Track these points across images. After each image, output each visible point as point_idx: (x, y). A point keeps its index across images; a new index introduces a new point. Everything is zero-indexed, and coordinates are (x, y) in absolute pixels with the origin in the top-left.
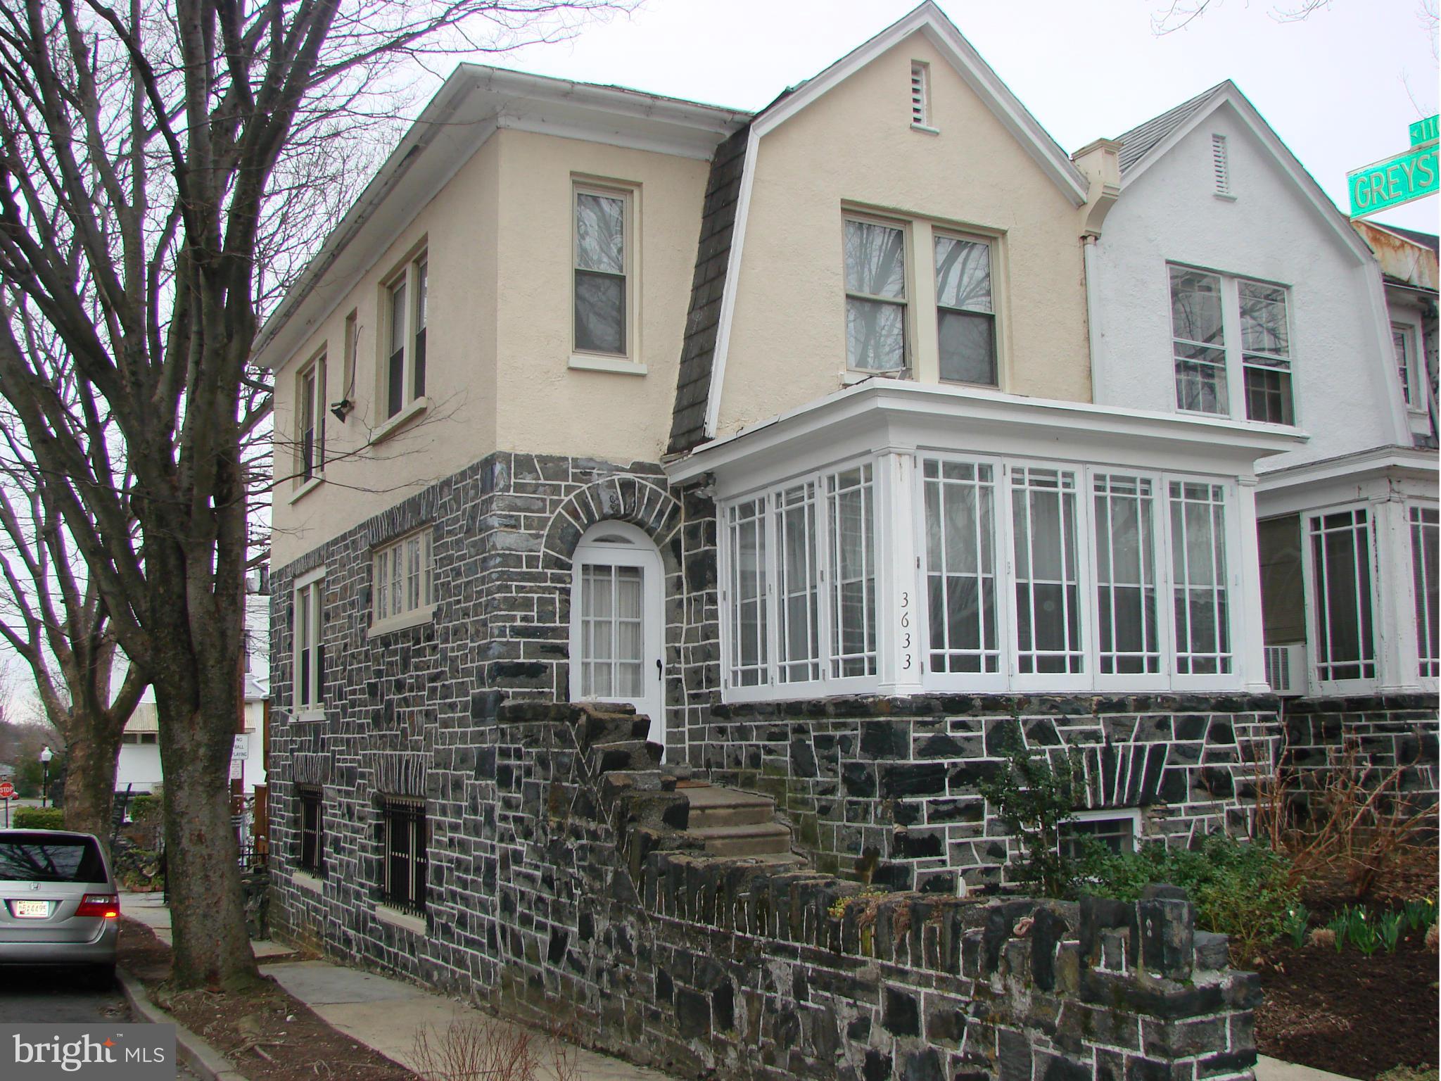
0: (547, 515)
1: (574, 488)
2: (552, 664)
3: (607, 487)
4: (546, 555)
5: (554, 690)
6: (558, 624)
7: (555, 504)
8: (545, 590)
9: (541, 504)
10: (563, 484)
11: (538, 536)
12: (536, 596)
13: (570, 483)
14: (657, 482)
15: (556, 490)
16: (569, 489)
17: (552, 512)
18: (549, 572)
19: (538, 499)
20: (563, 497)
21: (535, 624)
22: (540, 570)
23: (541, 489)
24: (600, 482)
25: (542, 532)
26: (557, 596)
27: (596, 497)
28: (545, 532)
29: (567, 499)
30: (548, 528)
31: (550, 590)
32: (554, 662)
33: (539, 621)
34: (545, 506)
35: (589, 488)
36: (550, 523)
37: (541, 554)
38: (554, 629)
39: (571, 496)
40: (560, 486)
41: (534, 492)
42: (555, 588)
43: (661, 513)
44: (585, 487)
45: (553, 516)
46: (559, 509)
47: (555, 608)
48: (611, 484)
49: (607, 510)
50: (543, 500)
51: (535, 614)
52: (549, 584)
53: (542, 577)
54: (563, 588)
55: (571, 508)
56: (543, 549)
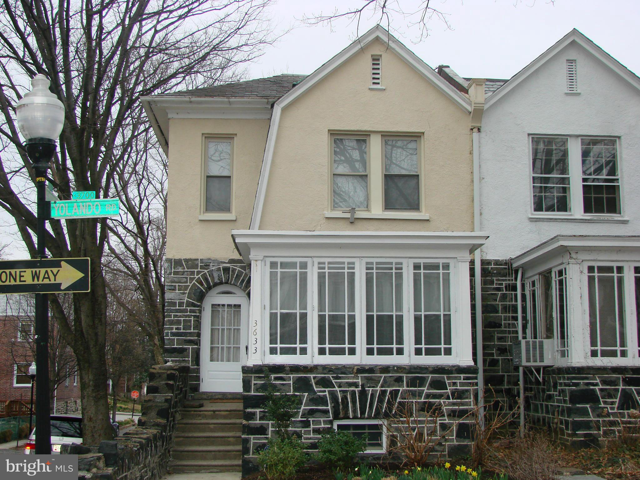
0: (188, 284)
1: (201, 272)
2: (189, 348)
3: (217, 270)
4: (187, 301)
5: (190, 359)
6: (192, 331)
7: (192, 279)
8: (186, 316)
9: (185, 280)
10: (196, 270)
11: (184, 293)
12: (182, 319)
13: (199, 270)
14: (241, 267)
15: (193, 273)
16: (198, 273)
17: (190, 283)
18: (189, 308)
19: (184, 277)
20: (195, 276)
21: (182, 331)
22: (184, 308)
23: (186, 273)
24: (213, 269)
25: (186, 292)
26: (192, 318)
27: (211, 275)
28: (187, 292)
29: (197, 277)
30: (189, 290)
31: (189, 316)
32: (191, 347)
33: (183, 329)
34: (187, 280)
35: (208, 272)
36: (189, 288)
37: (185, 301)
38: (190, 333)
39: (200, 276)
40: (195, 271)
41: (182, 275)
42: (191, 315)
43: (243, 281)
44: (206, 271)
45: (191, 285)
46: (194, 281)
47: (191, 324)
48: (219, 269)
49: (216, 280)
50: (187, 278)
51: (182, 327)
52: (188, 313)
53: (186, 311)
54: (195, 315)
55: (199, 281)
56: (186, 299)
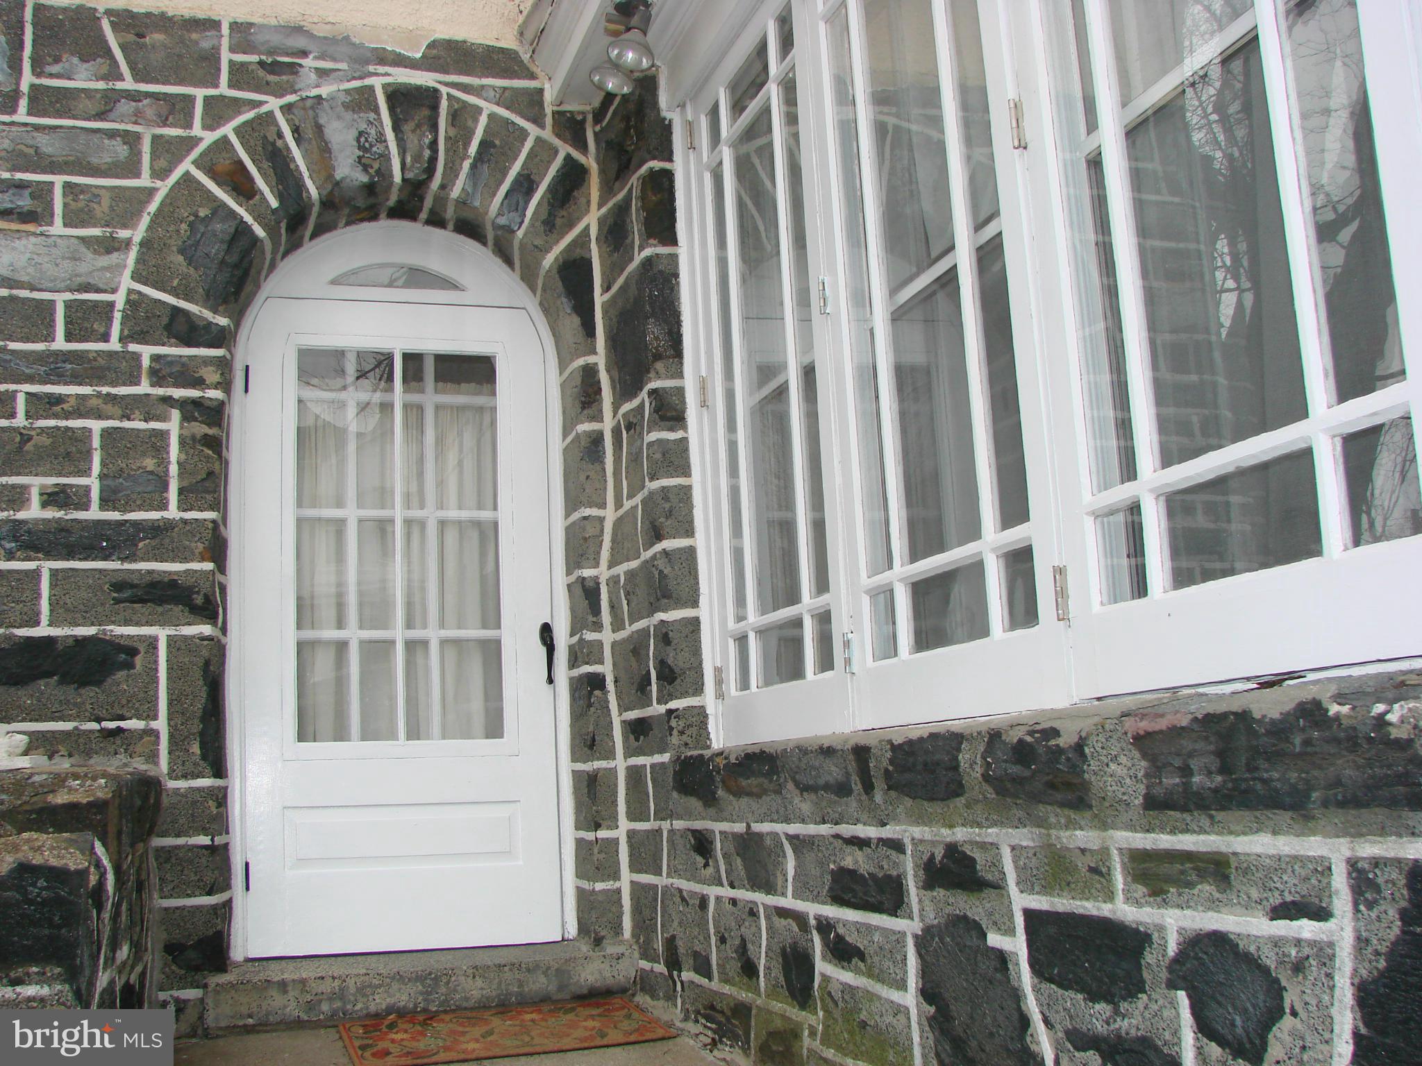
0: (145, 181)
1: (237, 106)
2: (152, 643)
3: (346, 106)
4: (136, 301)
5: (161, 724)
6: (173, 512)
7: (168, 152)
8: (128, 407)
9: (122, 151)
10: (200, 93)
11: (110, 246)
12: (96, 426)
13: (224, 89)
14: (509, 99)
15: (178, 109)
16: (217, 111)
17: (160, 174)
18: (147, 352)
19: (112, 134)
20: (197, 130)
21: (94, 513)
22: (114, 345)
23: (125, 107)
24: (325, 91)
25: (123, 234)
26: (173, 425)
27: (309, 133)
28: (138, 233)
29: (209, 138)
30: (145, 221)
31: (150, 408)
32: (162, 634)
33: (105, 503)
34: (136, 155)
35: (287, 109)
36: (153, 207)
37: (120, 299)
38: (158, 530)
39: (228, 130)
40: (190, 99)
41: (101, 116)
42: (168, 400)
43: (525, 185)
44: (273, 104)
45: (164, 188)
46: (186, 165)
47: (164, 462)
48: (362, 101)
49: (347, 170)
50: (132, 140)
51: (92, 482)
52: (144, 388)
54: (196, 403)
55: (224, 164)
56: (127, 282)
